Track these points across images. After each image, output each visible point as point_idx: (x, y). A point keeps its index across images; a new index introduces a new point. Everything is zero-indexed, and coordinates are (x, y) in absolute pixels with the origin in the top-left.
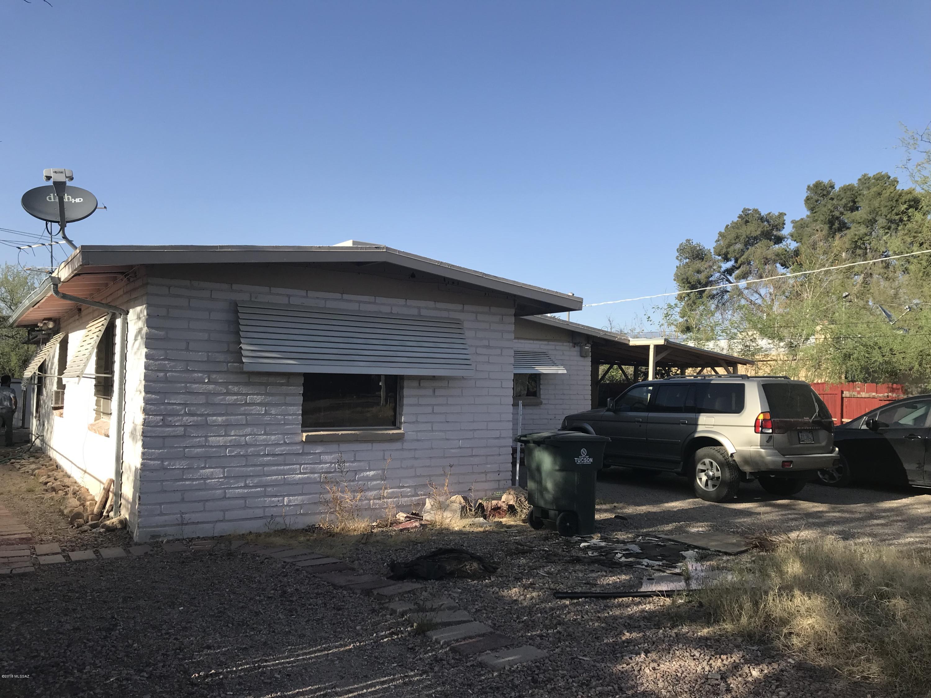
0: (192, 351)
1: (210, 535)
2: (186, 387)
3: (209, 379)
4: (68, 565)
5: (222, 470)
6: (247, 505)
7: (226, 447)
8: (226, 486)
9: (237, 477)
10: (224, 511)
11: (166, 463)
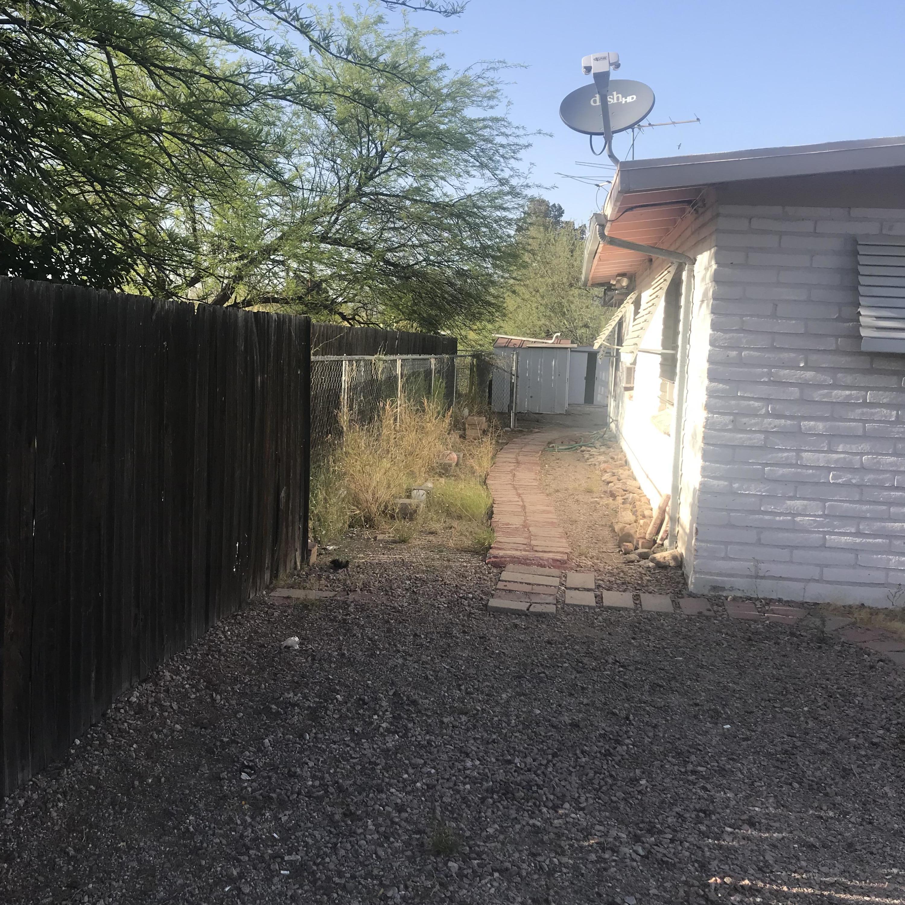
0: (782, 318)
1: (800, 599)
2: (770, 374)
3: (806, 363)
4: (597, 610)
5: (820, 504)
6: (859, 563)
7: (829, 469)
8: (826, 529)
9: (844, 517)
10: (822, 566)
11: (736, 485)
